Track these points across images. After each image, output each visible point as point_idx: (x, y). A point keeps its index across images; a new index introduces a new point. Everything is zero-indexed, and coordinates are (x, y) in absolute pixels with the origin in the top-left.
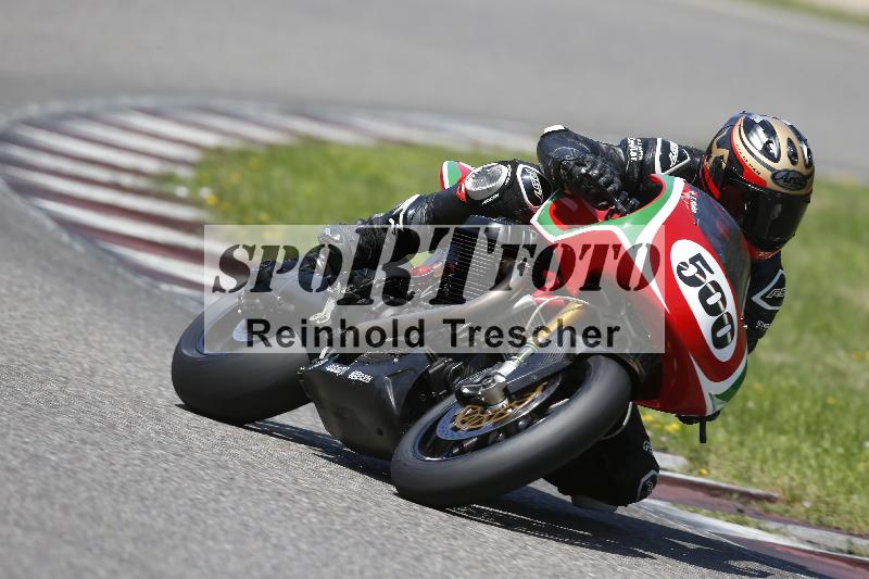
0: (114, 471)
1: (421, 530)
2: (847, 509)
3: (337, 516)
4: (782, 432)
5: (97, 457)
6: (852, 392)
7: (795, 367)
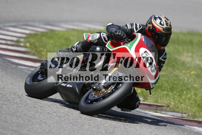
0: (10, 111)
1: (82, 119)
2: (181, 107)
3: (63, 117)
4: (164, 90)
5: (6, 107)
6: (180, 80)
7: (166, 75)
